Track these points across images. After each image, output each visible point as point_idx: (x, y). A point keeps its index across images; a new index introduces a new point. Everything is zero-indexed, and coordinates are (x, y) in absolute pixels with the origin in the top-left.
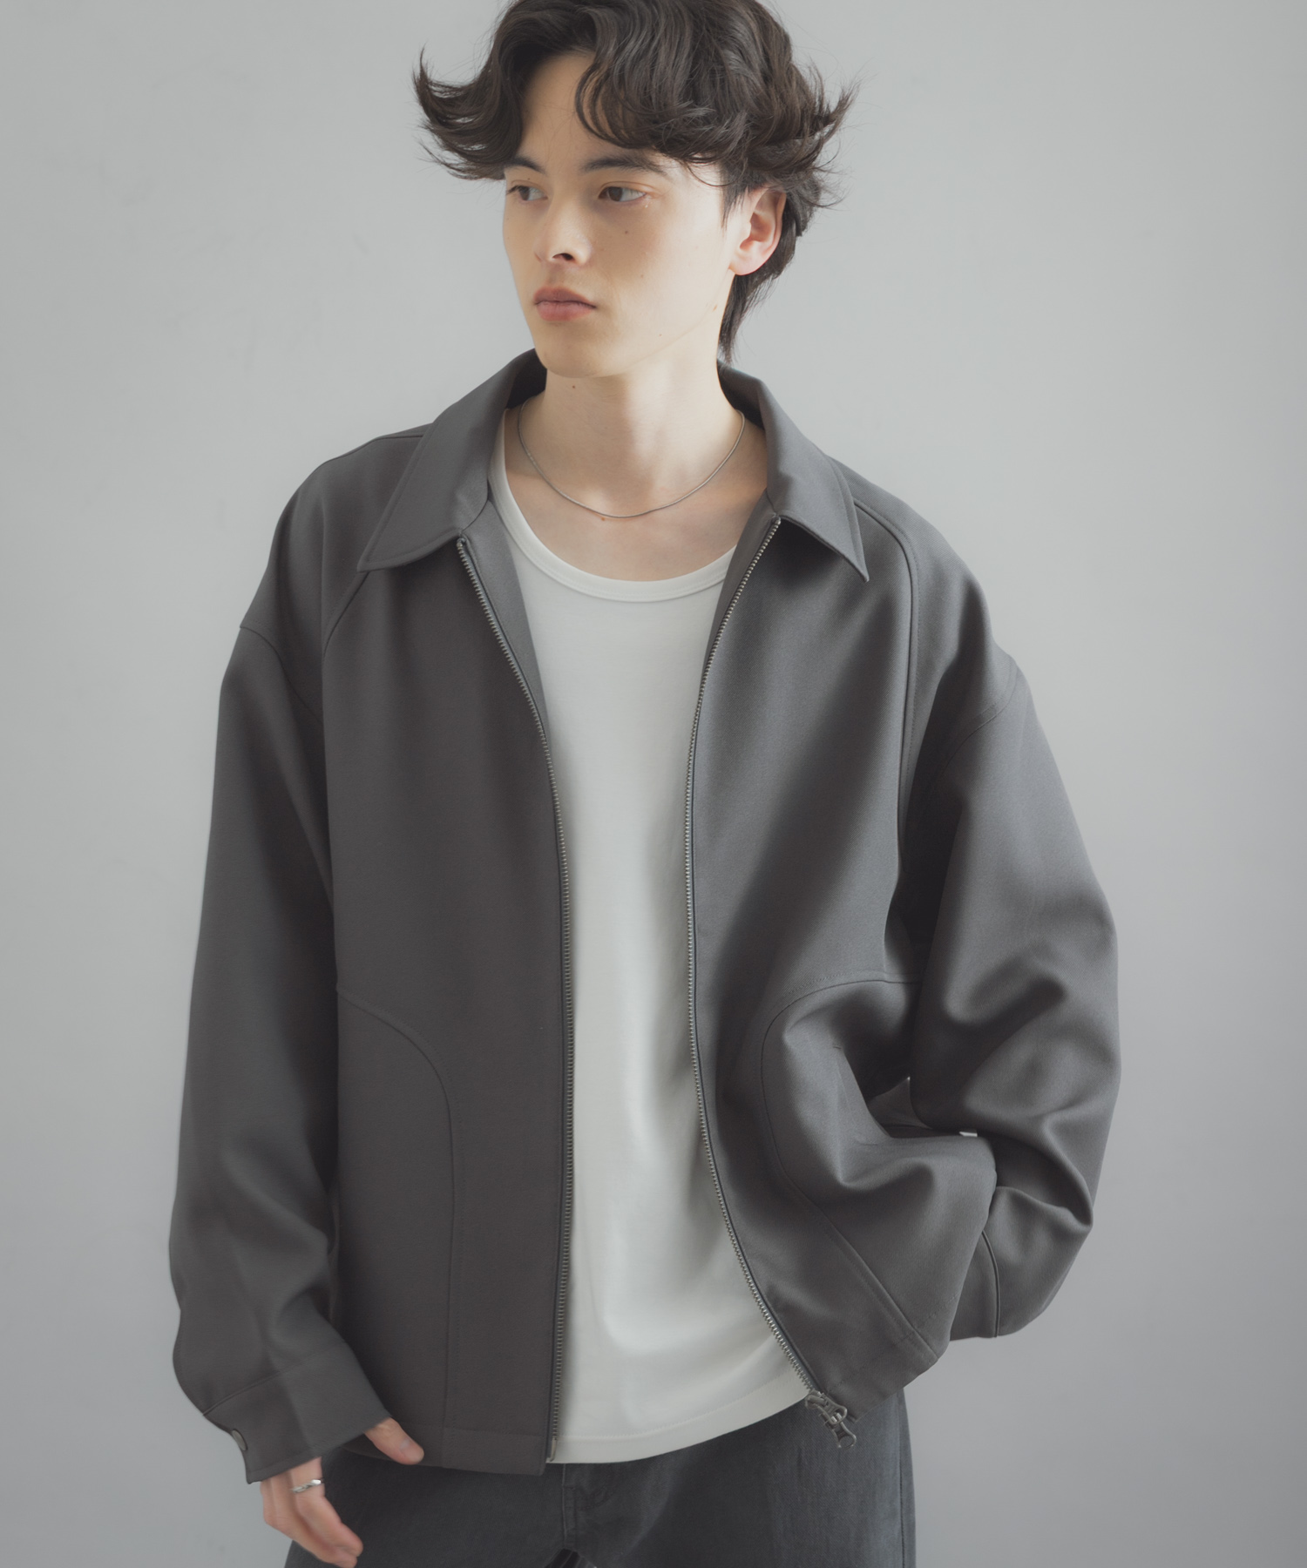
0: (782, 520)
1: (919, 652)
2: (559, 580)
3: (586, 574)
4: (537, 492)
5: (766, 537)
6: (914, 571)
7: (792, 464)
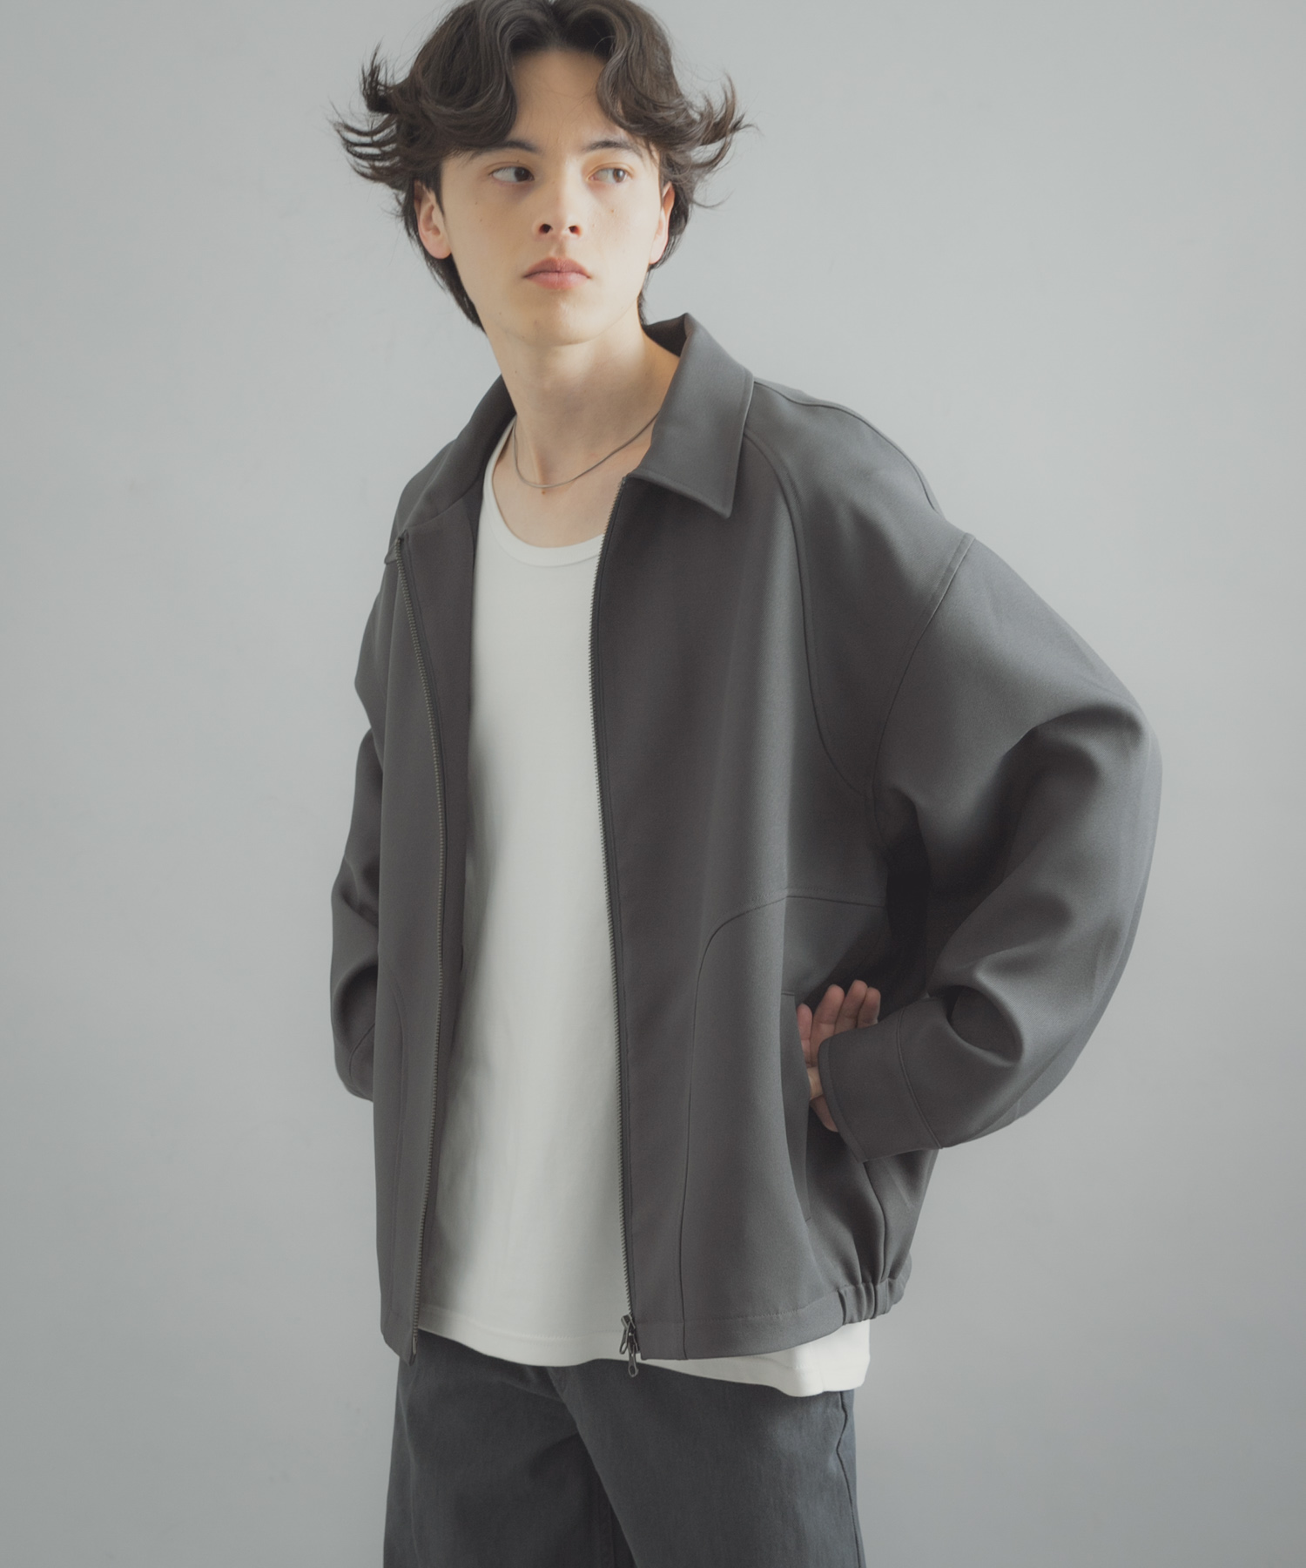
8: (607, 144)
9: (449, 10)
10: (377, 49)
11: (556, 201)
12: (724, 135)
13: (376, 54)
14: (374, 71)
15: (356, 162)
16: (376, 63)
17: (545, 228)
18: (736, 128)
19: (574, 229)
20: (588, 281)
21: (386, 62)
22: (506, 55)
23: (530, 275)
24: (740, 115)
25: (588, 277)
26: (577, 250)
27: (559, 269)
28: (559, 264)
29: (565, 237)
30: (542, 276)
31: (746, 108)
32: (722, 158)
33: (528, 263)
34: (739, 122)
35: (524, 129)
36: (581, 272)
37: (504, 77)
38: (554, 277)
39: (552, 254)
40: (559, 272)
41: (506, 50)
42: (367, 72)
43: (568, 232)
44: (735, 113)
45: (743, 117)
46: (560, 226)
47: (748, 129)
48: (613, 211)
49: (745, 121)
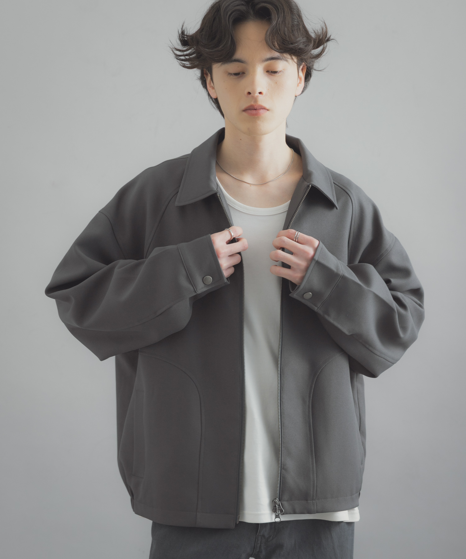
0: (312, 186)
1: (353, 232)
2: (236, 208)
3: (246, 206)
4: (225, 177)
5: (306, 192)
6: (354, 204)
7: (312, 167)
8: (272, 59)
9: (212, 3)
10: (183, 24)
11: (253, 83)
12: (323, 44)
13: (183, 26)
14: (183, 33)
15: (181, 62)
16: (184, 29)
17: (249, 93)
18: (328, 40)
19: (260, 93)
20: (268, 112)
21: (187, 29)
22: (231, 27)
23: (245, 110)
24: (329, 35)
25: (268, 110)
26: (262, 101)
27: (256, 108)
28: (255, 107)
29: (257, 96)
30: (249, 111)
31: (331, 33)
32: (324, 52)
33: (244, 106)
34: (329, 38)
35: (239, 54)
36: (264, 108)
37: (230, 35)
38: (254, 112)
39: (252, 103)
40: (255, 109)
41: (230, 25)
42: (180, 32)
43: (258, 94)
44: (328, 35)
45: (330, 36)
46: (254, 93)
47: (332, 41)
48: (276, 83)
49: (331, 38)
